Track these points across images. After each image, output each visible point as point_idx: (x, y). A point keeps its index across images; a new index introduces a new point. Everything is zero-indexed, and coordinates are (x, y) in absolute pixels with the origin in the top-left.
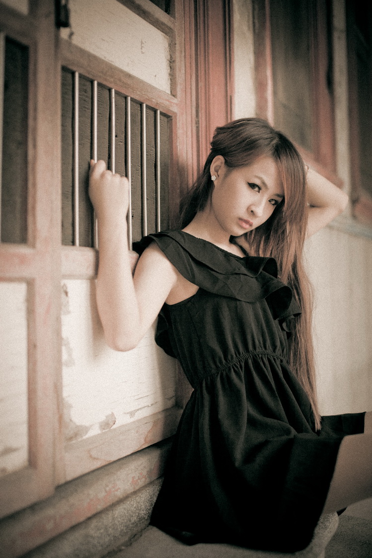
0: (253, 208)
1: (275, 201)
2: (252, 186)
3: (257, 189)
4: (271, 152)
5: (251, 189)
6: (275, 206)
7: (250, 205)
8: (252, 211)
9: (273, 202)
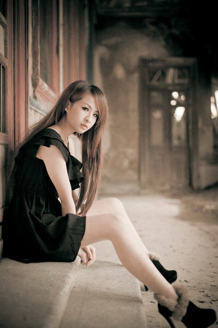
0: (87, 119)
1: (96, 115)
2: (85, 109)
3: (87, 110)
4: (90, 92)
5: (84, 110)
6: (97, 117)
7: (85, 118)
8: (87, 120)
9: (95, 116)
